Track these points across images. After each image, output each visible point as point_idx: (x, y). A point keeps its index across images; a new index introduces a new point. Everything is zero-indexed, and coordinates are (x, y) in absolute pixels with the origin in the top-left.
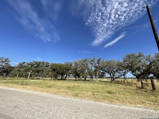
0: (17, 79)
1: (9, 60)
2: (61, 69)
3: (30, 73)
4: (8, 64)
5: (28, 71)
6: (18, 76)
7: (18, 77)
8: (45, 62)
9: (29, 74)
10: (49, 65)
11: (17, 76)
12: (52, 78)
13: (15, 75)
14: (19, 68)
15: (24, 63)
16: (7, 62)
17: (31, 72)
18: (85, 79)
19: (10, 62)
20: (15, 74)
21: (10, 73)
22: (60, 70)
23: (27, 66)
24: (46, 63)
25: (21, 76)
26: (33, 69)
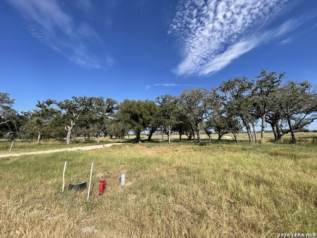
0: (40, 144)
1: (10, 100)
2: (151, 114)
3: (71, 128)
4: (8, 108)
5: (63, 123)
6: (39, 137)
7: (40, 140)
8: (105, 100)
9: (68, 131)
10: (115, 106)
11: (37, 137)
12: (114, 137)
13: (33, 136)
14: (39, 115)
15: (49, 103)
16: (5, 105)
17: (72, 125)
18: (190, 137)
19: (12, 102)
20: (32, 132)
21: (18, 130)
22: (151, 117)
23: (60, 112)
24: (108, 100)
25: (46, 136)
26: (76, 116)
